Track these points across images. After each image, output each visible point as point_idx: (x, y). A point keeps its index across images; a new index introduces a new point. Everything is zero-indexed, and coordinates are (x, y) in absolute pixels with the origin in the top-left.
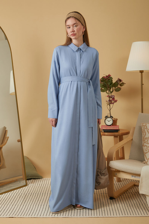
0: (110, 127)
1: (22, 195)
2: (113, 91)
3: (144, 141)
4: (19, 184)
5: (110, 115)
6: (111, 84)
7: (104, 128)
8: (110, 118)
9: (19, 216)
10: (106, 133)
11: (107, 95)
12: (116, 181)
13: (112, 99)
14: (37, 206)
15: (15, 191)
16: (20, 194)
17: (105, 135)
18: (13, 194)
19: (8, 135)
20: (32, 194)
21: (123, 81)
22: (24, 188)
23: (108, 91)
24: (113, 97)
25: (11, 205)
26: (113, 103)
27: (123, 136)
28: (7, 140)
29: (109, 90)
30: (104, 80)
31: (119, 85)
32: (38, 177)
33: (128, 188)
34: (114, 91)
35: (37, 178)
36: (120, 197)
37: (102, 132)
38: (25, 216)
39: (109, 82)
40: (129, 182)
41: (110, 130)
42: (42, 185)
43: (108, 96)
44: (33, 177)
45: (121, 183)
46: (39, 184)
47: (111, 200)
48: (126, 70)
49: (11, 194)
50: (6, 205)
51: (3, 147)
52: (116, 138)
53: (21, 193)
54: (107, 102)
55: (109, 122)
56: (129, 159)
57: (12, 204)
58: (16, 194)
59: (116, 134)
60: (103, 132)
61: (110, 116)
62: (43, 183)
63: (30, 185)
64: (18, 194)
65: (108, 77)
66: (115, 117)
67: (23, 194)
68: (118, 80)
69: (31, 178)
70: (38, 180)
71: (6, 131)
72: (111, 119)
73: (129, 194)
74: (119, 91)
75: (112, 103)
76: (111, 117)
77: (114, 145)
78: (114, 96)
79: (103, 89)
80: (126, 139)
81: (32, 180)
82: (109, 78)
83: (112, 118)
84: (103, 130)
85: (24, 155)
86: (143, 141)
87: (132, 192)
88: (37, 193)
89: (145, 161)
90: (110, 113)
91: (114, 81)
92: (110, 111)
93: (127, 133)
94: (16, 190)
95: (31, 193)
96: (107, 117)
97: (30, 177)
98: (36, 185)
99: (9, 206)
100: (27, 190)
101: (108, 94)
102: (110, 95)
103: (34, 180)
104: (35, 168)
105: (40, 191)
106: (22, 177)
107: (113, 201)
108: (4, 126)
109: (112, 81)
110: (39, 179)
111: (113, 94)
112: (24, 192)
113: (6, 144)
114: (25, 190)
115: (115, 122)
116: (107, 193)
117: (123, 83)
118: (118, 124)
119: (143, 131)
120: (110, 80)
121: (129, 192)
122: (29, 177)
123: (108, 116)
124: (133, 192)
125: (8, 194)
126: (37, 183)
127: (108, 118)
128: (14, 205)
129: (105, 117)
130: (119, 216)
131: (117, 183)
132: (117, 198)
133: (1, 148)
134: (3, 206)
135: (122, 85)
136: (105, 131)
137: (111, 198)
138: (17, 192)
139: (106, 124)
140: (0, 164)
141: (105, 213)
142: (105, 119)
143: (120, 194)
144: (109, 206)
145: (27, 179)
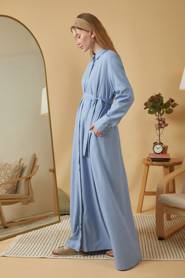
0: (160, 156)
1: (55, 233)
2: (163, 113)
4: (51, 220)
6: (161, 105)
7: (152, 157)
8: (159, 145)
10: (155, 163)
11: (156, 117)
12: (166, 219)
13: (162, 122)
15: (47, 227)
16: (53, 232)
17: (153, 165)
18: (44, 231)
19: (38, 163)
20: (67, 231)
21: (176, 102)
22: (57, 224)
23: (157, 113)
24: (163, 120)
25: (43, 244)
26: (163, 128)
27: (174, 166)
28: (37, 169)
29: (159, 112)
30: (153, 100)
31: (171, 106)
33: (180, 228)
34: (165, 113)
36: (171, 238)
37: (150, 161)
39: (159, 102)
40: (181, 221)
41: (159, 159)
43: (157, 119)
44: (67, 212)
45: (171, 221)
47: (160, 241)
48: (180, 88)
49: (42, 231)
50: (36, 244)
51: (32, 177)
52: (167, 169)
53: (54, 230)
54: (156, 126)
55: (159, 149)
56: (182, 193)
57: (44, 242)
58: (47, 231)
59: (166, 163)
60: (151, 161)
61: (159, 142)
63: (64, 221)
64: (50, 231)
65: (158, 96)
66: (165, 144)
67: (56, 232)
68: (170, 100)
69: (65, 213)
71: (36, 158)
72: (161, 146)
73: (181, 234)
74: (171, 113)
75: (162, 127)
76: (161, 144)
77: (164, 176)
78: (165, 119)
79: (152, 110)
80: (178, 170)
81: (66, 216)
82: (160, 98)
84: (151, 158)
90: (160, 139)
91: (165, 101)
92: (159, 137)
93: (180, 163)
96: (155, 144)
99: (39, 244)
100: (61, 227)
101: (158, 117)
102: (160, 118)
103: (68, 216)
106: (53, 213)
107: (162, 242)
108: (34, 153)
109: (163, 101)
111: (163, 116)
112: (57, 229)
113: (36, 174)
114: (58, 227)
115: (165, 150)
116: (155, 232)
117: (175, 104)
118: (169, 152)
120: (161, 100)
121: (182, 232)
122: (63, 212)
123: (157, 142)
125: (39, 230)
127: (157, 145)
128: (46, 244)
129: (154, 144)
130: (170, 260)
131: (166, 221)
132: (167, 239)
133: (30, 178)
134: (33, 244)
135: (174, 106)
136: (154, 160)
137: (161, 239)
138: (49, 229)
139: (154, 152)
140: (28, 196)
141: (153, 256)
142: (154, 146)
143: (170, 234)
144: (158, 248)
145: (61, 215)
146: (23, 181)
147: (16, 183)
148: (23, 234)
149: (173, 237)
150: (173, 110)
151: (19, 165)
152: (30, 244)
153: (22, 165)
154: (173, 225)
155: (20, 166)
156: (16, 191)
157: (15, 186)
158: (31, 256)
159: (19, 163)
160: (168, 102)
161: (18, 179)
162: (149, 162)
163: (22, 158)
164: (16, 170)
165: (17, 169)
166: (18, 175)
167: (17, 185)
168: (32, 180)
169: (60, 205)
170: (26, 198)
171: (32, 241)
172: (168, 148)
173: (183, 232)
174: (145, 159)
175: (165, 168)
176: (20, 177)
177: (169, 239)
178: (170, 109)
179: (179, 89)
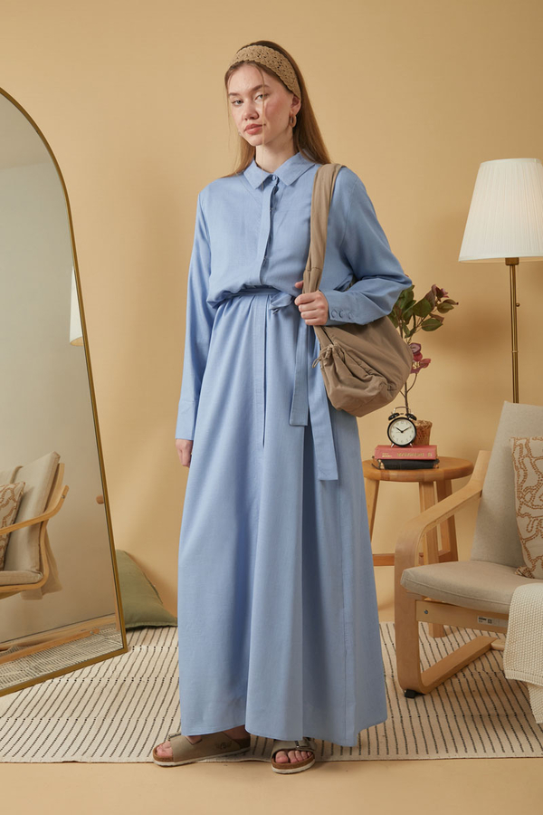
0: (408, 452)
1: (110, 686)
2: (415, 328)
3: (522, 500)
4: (105, 643)
5: (407, 409)
6: (407, 306)
7: (386, 456)
8: (405, 422)
9: (97, 758)
10: (393, 473)
12: (430, 634)
13: (411, 356)
14: (159, 720)
15: (88, 669)
16: (104, 681)
17: (388, 479)
18: (79, 681)
19: (64, 480)
20: (145, 679)
21: (451, 296)
22: (117, 659)
24: (415, 350)
25: (72, 720)
26: (416, 371)
27: (452, 481)
28: (64, 497)
29: (403, 327)
31: (436, 308)
32: (165, 622)
33: (469, 660)
34: (419, 329)
35: (160, 624)
36: (441, 689)
37: (380, 469)
38: (115, 758)
40: (472, 637)
41: (405, 463)
44: (147, 621)
45: (445, 639)
46: (168, 644)
47: (411, 701)
48: (460, 256)
49: (72, 681)
50: (54, 721)
51: (50, 520)
52: (428, 489)
53: (108, 675)
55: (404, 434)
56: (472, 559)
57: (76, 715)
58: (88, 681)
59: (427, 474)
60: (382, 467)
61: (405, 413)
63: (137, 649)
64: (96, 681)
66: (422, 417)
67: (112, 681)
68: (432, 291)
69: (142, 624)
70: (166, 630)
71: (58, 465)
72: (410, 424)
73: (470, 679)
74: (436, 328)
75: (411, 371)
76: (411, 418)
77: (422, 511)
78: (420, 345)
80: (461, 492)
81: (145, 631)
83: (414, 421)
84: (383, 460)
85: (116, 548)
86: (519, 498)
87: (481, 671)
88: (161, 676)
89: (524, 568)
90: (407, 405)
91: (418, 296)
92: (406, 397)
93: (466, 472)
94: (89, 667)
95: (139, 676)
96: (394, 418)
97: (138, 621)
98: (158, 649)
99: (63, 721)
100: (127, 668)
103: (151, 632)
104: (156, 592)
107: (416, 703)
108: (53, 451)
109: (413, 296)
110: (169, 627)
111: (415, 339)
112: (117, 673)
114: (120, 668)
115: (422, 435)
116: (395, 674)
117: (448, 302)
118: (433, 439)
119: (517, 464)
120: (406, 293)
121: (473, 671)
122: (136, 622)
123: (398, 414)
124: (484, 669)
125: (64, 680)
126: (161, 644)
127: (399, 422)
128: (81, 721)
129: (390, 419)
130: (436, 756)
131: (431, 639)
132: (430, 693)
133: (42, 524)
134: (45, 721)
135: (446, 306)
136: (391, 465)
137: (412, 694)
138: (92, 675)
139: (393, 442)
140: (39, 577)
141: (387, 746)
142: (391, 424)
143: (440, 679)
144: (402, 722)
145: (128, 630)
146: (22, 533)
147: (4, 539)
148: (19, 692)
149: (448, 689)
150: (442, 319)
151: (12, 486)
152: (36, 721)
153: (19, 486)
154: (450, 652)
155: (12, 491)
156: (4, 562)
157: (1, 548)
158: (38, 758)
159: (13, 481)
160: (428, 297)
161: (10, 528)
162: (378, 472)
163: (21, 467)
164: (4, 502)
165: (6, 497)
166: (9, 515)
167: (7, 545)
168: (50, 527)
169: (124, 601)
170: (32, 580)
171: (42, 713)
172: (432, 429)
173: (478, 670)
174: (367, 462)
175: (423, 487)
176: (14, 521)
177: (435, 694)
178: (436, 316)
179: (459, 260)
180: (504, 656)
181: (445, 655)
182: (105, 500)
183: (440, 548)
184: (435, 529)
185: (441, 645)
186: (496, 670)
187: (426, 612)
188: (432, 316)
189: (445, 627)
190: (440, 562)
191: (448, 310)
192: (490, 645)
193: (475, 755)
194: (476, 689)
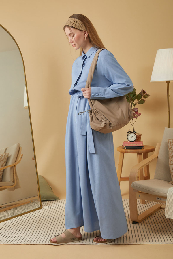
0: (134, 144)
1: (36, 219)
3: (171, 159)
4: (34, 205)
5: (133, 130)
6: (133, 96)
8: (133, 134)
9: (32, 243)
10: (129, 150)
12: (141, 203)
13: (135, 112)
14: (52, 231)
15: (29, 214)
16: (34, 218)
17: (127, 152)
18: (26, 218)
19: (22, 152)
20: (47, 217)
21: (148, 93)
22: (38, 210)
24: (136, 111)
25: (24, 231)
26: (137, 117)
27: (148, 153)
28: (21, 158)
29: (132, 103)
32: (55, 198)
33: (153, 211)
34: (137, 103)
35: (53, 199)
36: (145, 221)
37: (125, 149)
38: (38, 243)
39: (131, 94)
40: (155, 204)
41: (133, 147)
42: (59, 207)
44: (49, 198)
45: (146, 205)
46: (55, 206)
47: (135, 225)
49: (24, 218)
50: (18, 231)
52: (140, 156)
53: (35, 216)
55: (132, 138)
56: (155, 179)
57: (25, 229)
58: (29, 218)
59: (140, 151)
60: (125, 148)
62: (60, 205)
63: (45, 207)
64: (32, 218)
66: (138, 132)
68: (142, 91)
69: (47, 199)
70: (54, 201)
71: (20, 147)
72: (134, 135)
73: (154, 218)
74: (143, 103)
75: (135, 117)
76: (135, 132)
77: (138, 163)
78: (138, 109)
80: (151, 156)
81: (48, 202)
83: (136, 134)
84: (126, 146)
85: (38, 175)
86: (170, 159)
87: (157, 215)
88: (53, 216)
89: (172, 182)
90: (133, 128)
91: (137, 93)
92: (133, 126)
93: (153, 150)
94: (29, 213)
96: (129, 132)
97: (45, 198)
98: (52, 207)
99: (21, 231)
100: (42, 214)
101: (131, 107)
102: (133, 108)
103: (50, 202)
104: (51, 189)
105: (56, 215)
106: (37, 197)
107: (136, 226)
108: (18, 143)
109: (135, 93)
110: (56, 200)
111: (136, 107)
112: (38, 215)
113: (20, 162)
114: (39, 214)
115: (138, 138)
116: (129, 216)
118: (142, 139)
119: (169, 148)
120: (133, 92)
121: (155, 215)
123: (130, 131)
124: (158, 215)
125: (21, 217)
126: (53, 205)
127: (131, 134)
128: (27, 231)
129: (128, 133)
130: (143, 243)
131: (141, 205)
132: (141, 222)
133: (14, 166)
134: (15, 231)
135: (146, 96)
136: (128, 148)
137: (135, 223)
138: (30, 216)
139: (129, 140)
140: (13, 184)
141: (127, 240)
142: (128, 135)
143: (144, 218)
144: (131, 232)
145: (42, 201)
146: (8, 169)
147: (2, 171)
148: (6, 221)
149: (147, 221)
150: (145, 100)
151: (5, 154)
152: (12, 231)
153: (7, 154)
154: (147, 209)
155: (5, 156)
156: (2, 179)
157: (1, 174)
158: (12, 243)
159: (5, 152)
160: (140, 93)
161: (4, 168)
162: (124, 150)
163: (8, 148)
164: (2, 159)
165: (3, 158)
166: (4, 163)
167: (3, 173)
168: (17, 168)
169: (41, 192)
170: (11, 185)
171: (14, 228)
172: (142, 136)
174: (120, 147)
175: (138, 155)
176: (5, 166)
177: (142, 223)
178: (143, 99)
179: (151, 81)
180: (165, 211)
181: (145, 210)
182: (35, 159)
183: (144, 175)
184: (143, 169)
185: (144, 207)
186: (162, 215)
187: (140, 196)
188: (142, 99)
189: (146, 201)
190: (144, 180)
191: (147, 97)
192: (160, 207)
193: (156, 243)
194: (156, 221)
